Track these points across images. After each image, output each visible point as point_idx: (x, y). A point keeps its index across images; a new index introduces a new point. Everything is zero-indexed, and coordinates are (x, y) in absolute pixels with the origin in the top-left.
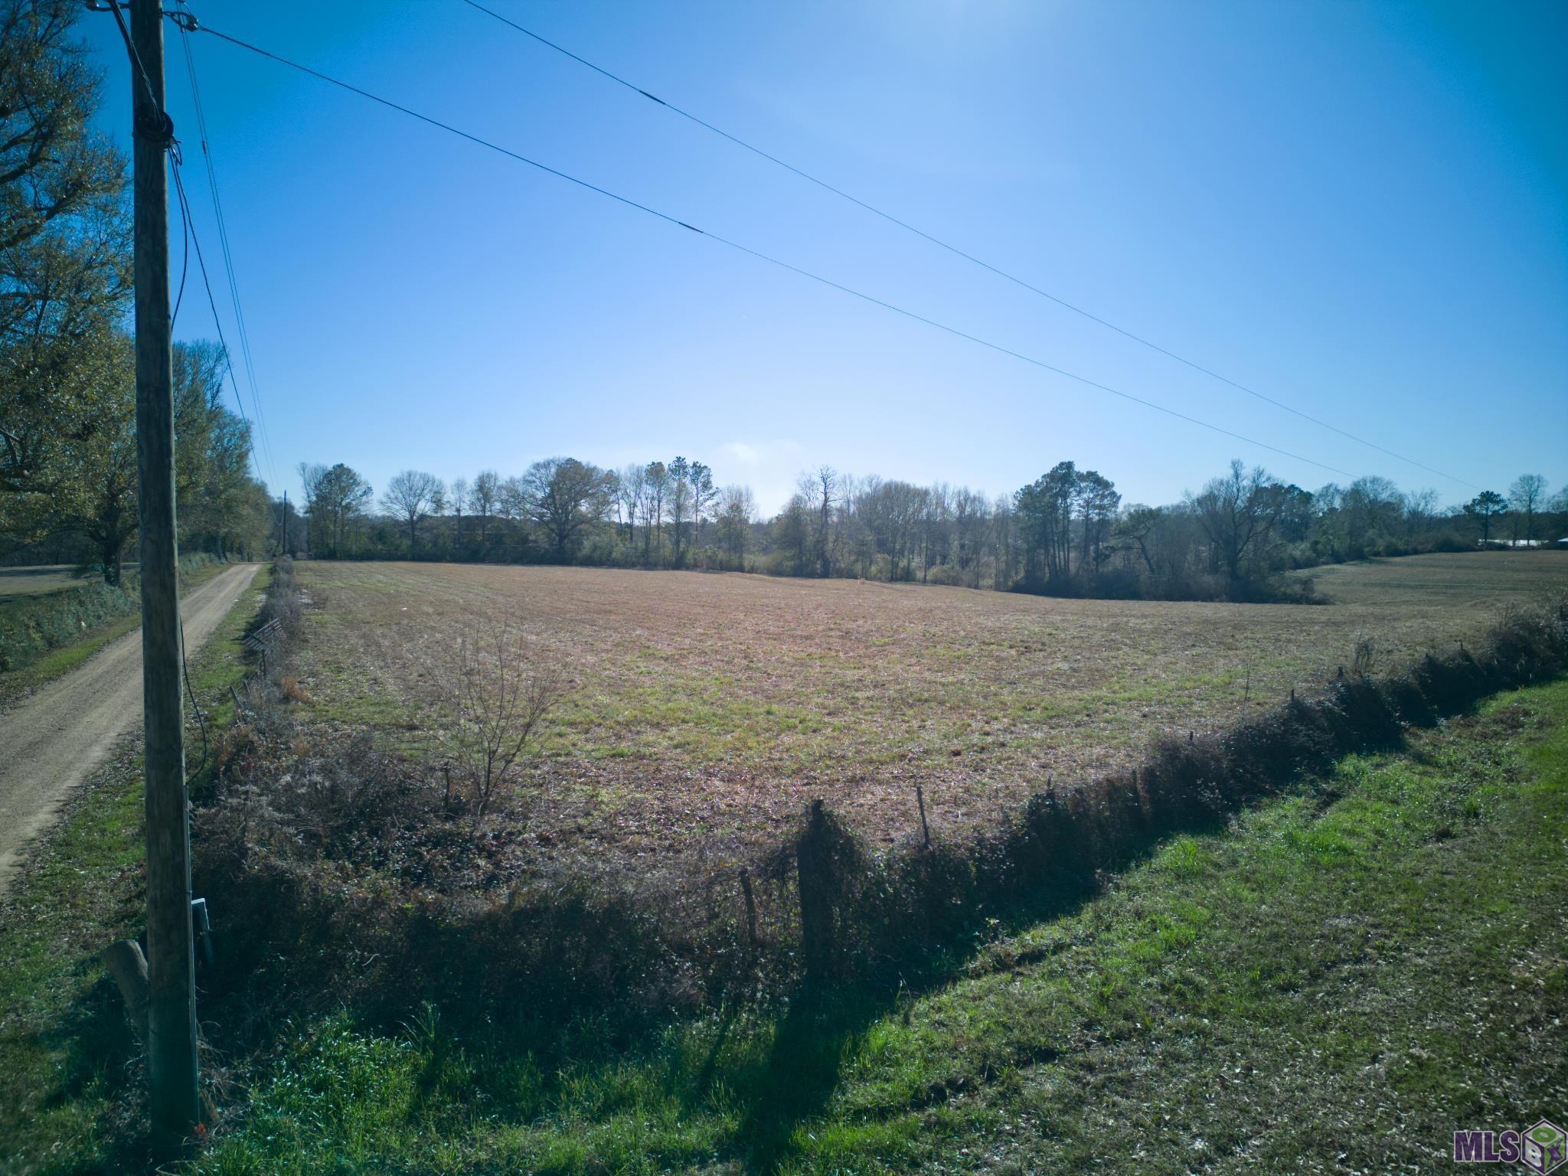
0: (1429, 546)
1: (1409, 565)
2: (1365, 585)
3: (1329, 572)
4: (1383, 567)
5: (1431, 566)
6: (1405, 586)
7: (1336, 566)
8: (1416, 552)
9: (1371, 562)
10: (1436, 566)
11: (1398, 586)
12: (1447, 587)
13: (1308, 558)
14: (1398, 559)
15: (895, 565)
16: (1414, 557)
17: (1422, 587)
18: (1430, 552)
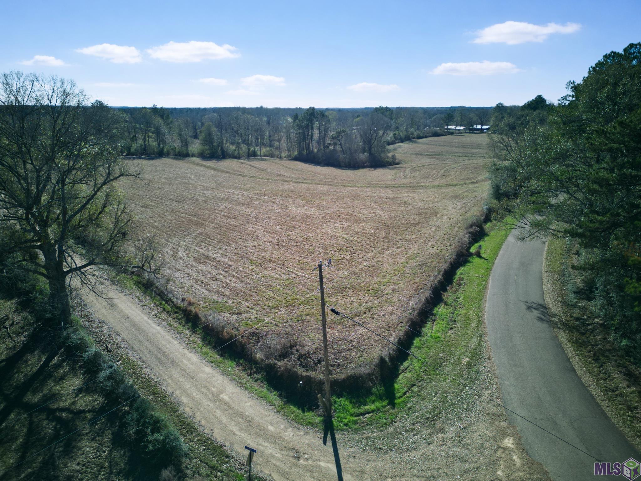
0: (430, 134)
1: (425, 144)
2: (411, 154)
3: (400, 147)
4: (416, 145)
5: (431, 145)
6: (423, 155)
7: (401, 144)
8: (426, 137)
9: (413, 142)
10: (432, 145)
11: (421, 155)
12: (435, 155)
13: (393, 141)
14: (420, 140)
15: (249, 150)
16: (425, 139)
17: (428, 155)
18: (430, 136)
